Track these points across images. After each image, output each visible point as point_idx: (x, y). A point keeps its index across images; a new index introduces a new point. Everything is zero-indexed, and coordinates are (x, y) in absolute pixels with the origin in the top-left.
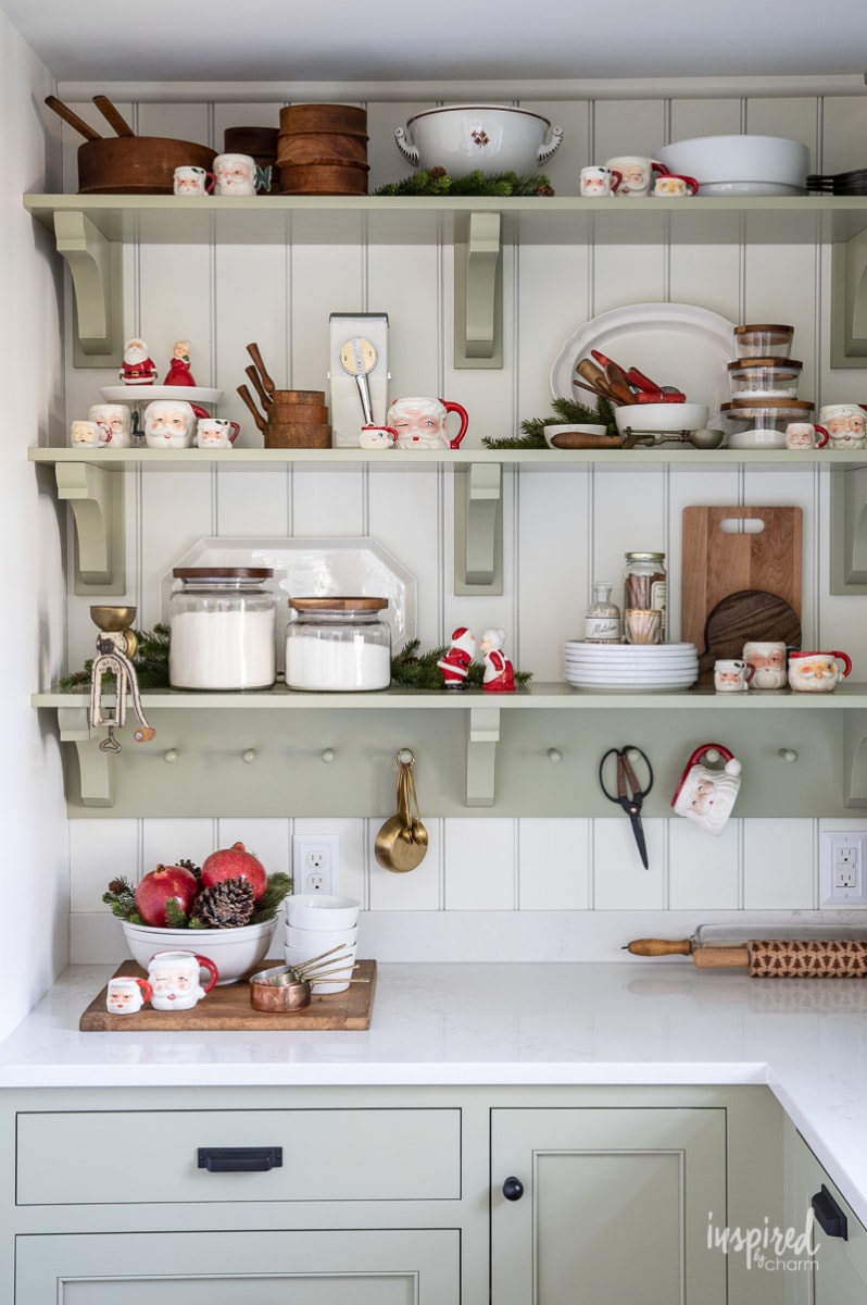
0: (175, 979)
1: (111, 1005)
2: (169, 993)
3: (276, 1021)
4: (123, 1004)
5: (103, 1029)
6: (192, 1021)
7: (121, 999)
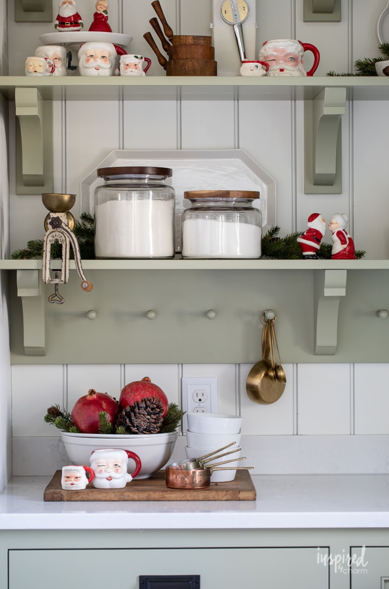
0: (111, 465)
1: (65, 484)
2: (107, 475)
3: (188, 495)
4: (74, 482)
5: (61, 500)
6: (126, 494)
7: (73, 479)
